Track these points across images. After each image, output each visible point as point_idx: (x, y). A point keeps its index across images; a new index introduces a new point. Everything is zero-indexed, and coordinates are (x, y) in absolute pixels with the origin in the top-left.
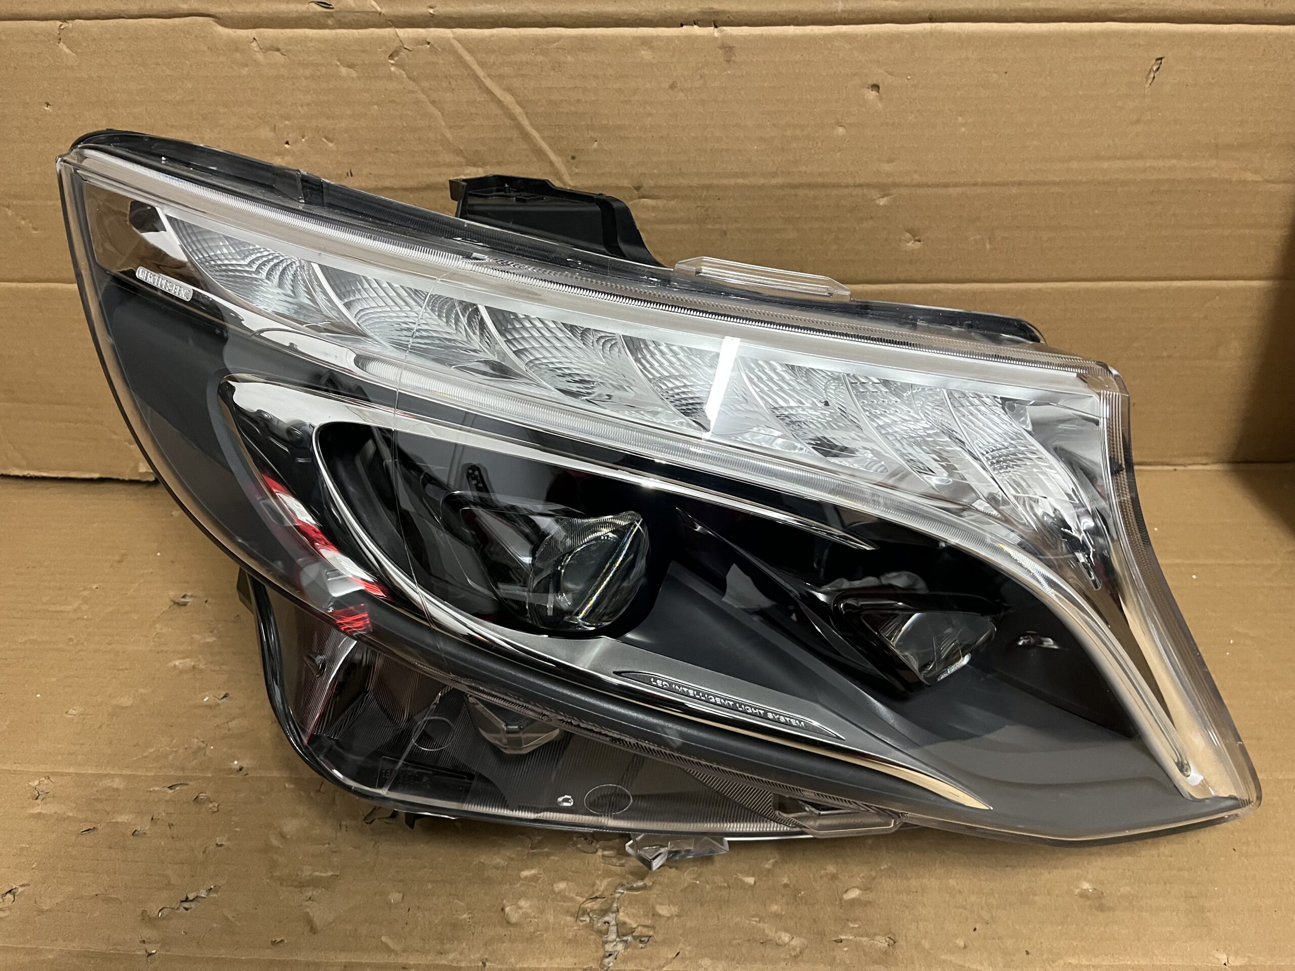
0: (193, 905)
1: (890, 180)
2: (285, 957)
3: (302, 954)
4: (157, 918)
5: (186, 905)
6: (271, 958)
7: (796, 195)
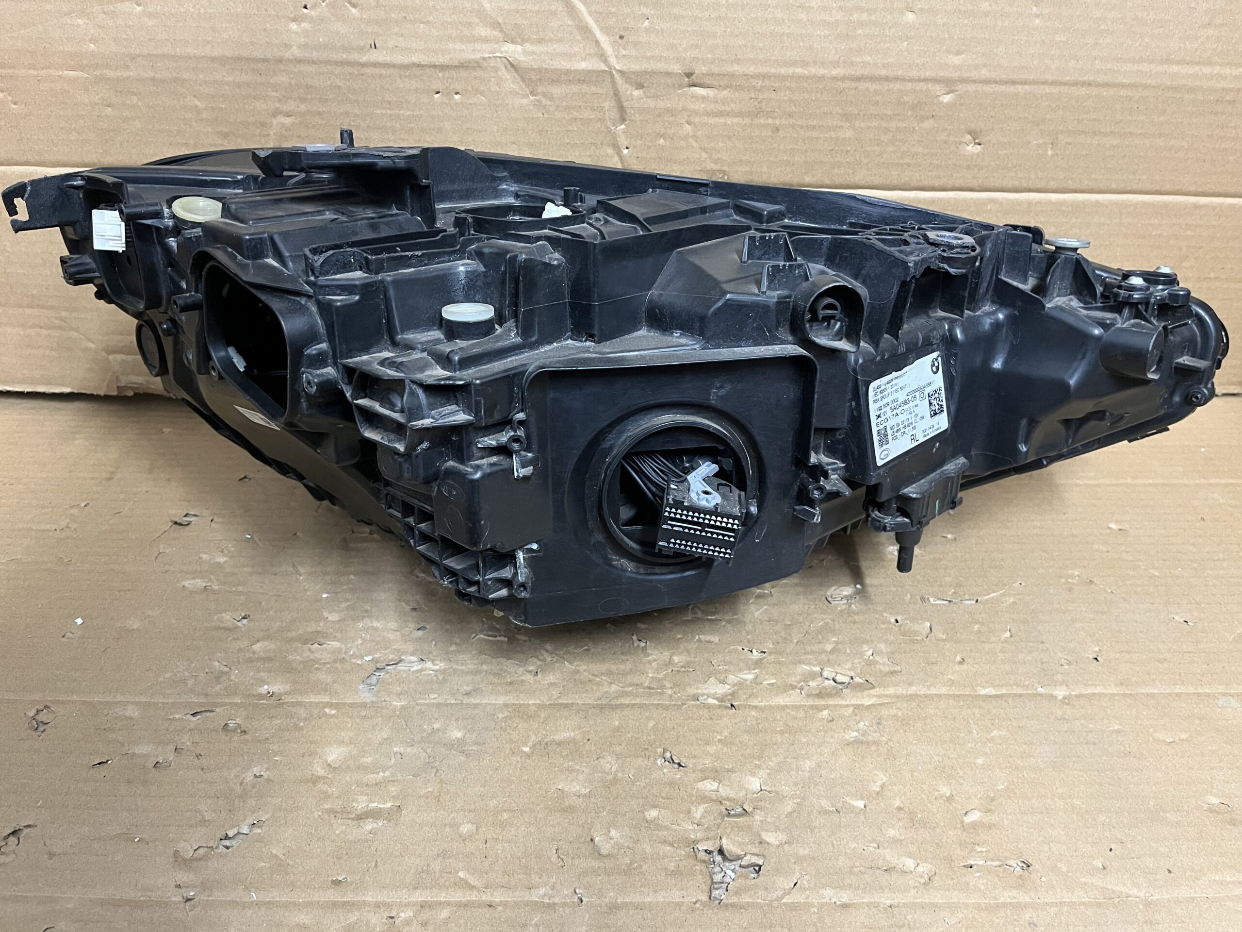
0: (234, 842)
1: (956, 75)
2: (349, 897)
3: (370, 893)
4: (193, 859)
5: (227, 843)
6: (332, 898)
7: (856, 89)
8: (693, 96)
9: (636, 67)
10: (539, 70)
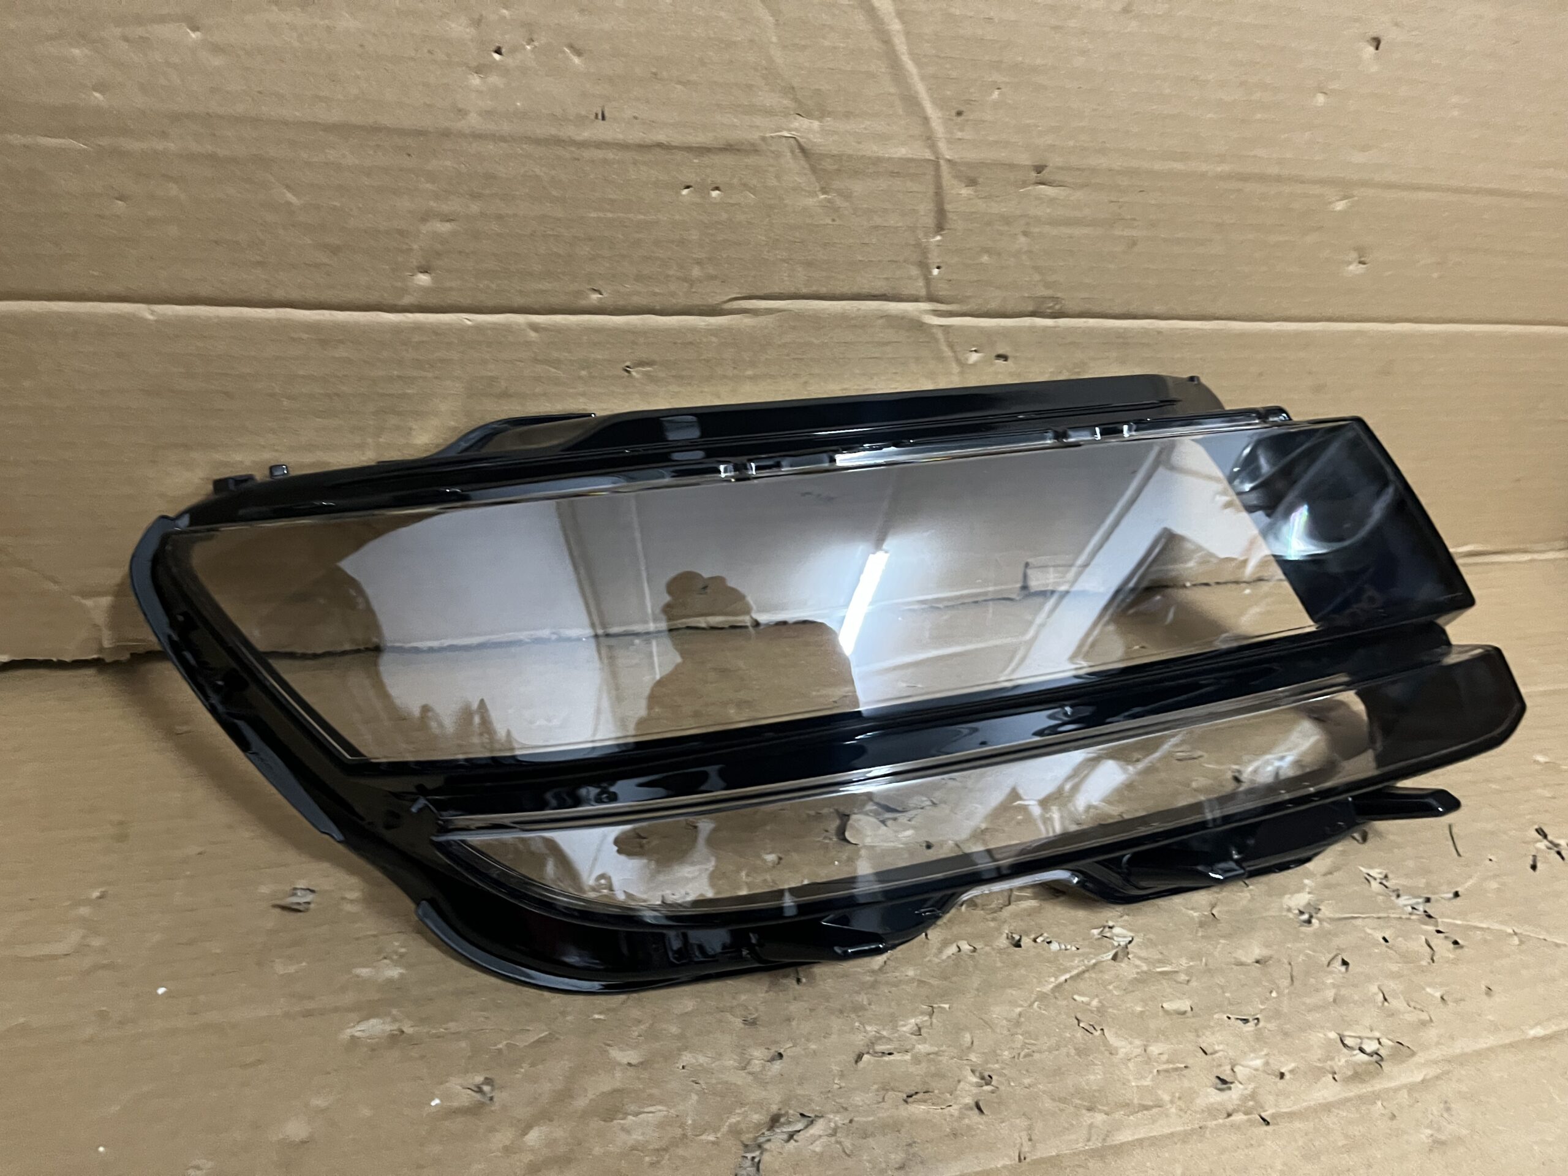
8: (1038, 198)
9: (972, 155)
10: (838, 158)
